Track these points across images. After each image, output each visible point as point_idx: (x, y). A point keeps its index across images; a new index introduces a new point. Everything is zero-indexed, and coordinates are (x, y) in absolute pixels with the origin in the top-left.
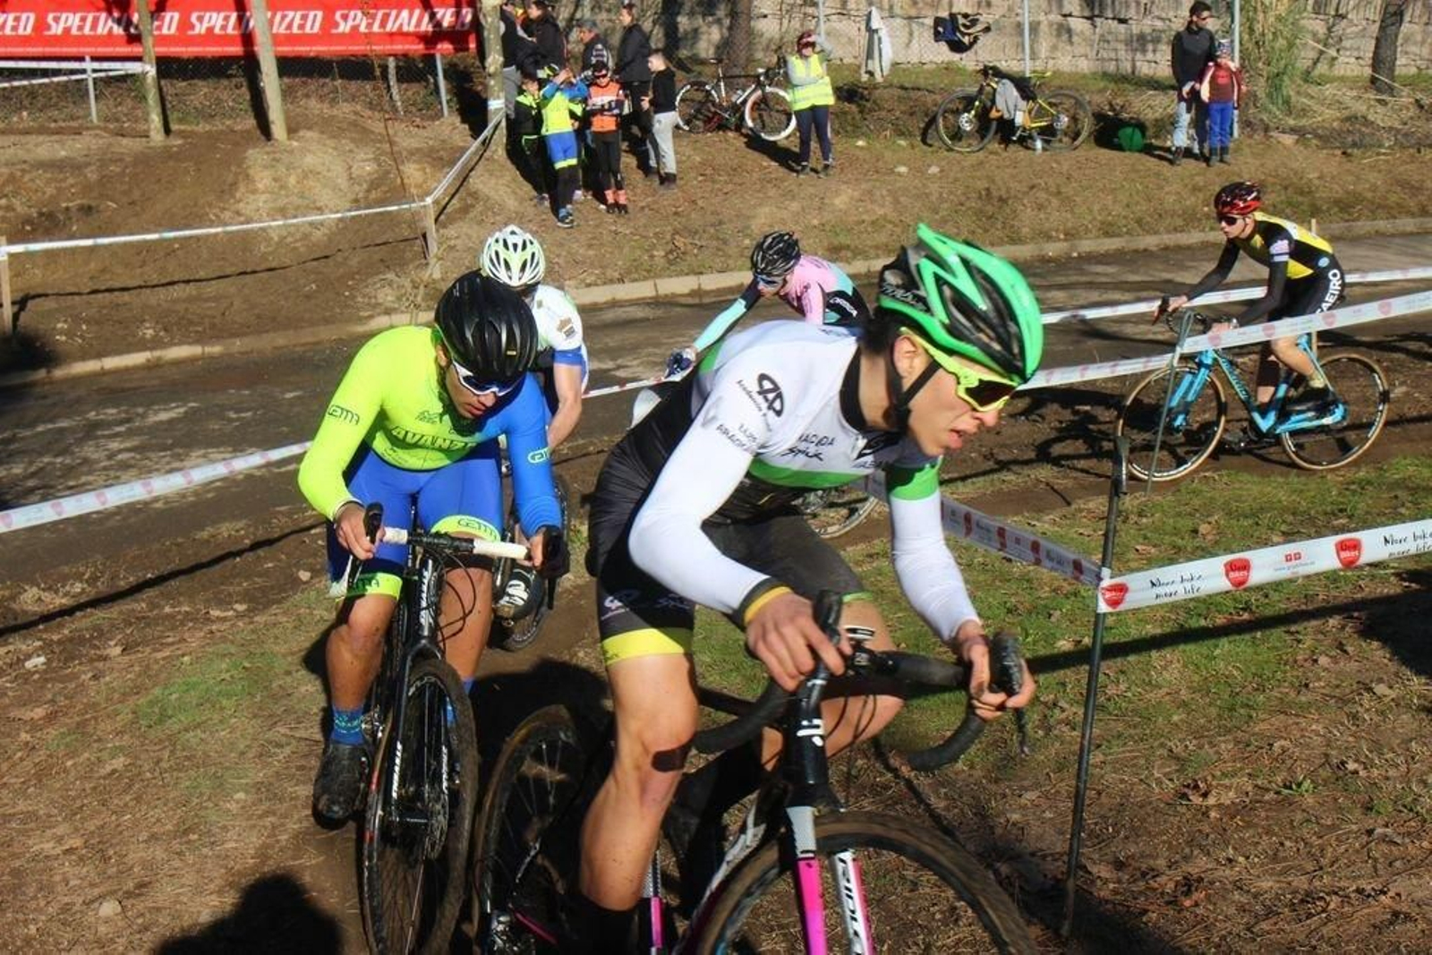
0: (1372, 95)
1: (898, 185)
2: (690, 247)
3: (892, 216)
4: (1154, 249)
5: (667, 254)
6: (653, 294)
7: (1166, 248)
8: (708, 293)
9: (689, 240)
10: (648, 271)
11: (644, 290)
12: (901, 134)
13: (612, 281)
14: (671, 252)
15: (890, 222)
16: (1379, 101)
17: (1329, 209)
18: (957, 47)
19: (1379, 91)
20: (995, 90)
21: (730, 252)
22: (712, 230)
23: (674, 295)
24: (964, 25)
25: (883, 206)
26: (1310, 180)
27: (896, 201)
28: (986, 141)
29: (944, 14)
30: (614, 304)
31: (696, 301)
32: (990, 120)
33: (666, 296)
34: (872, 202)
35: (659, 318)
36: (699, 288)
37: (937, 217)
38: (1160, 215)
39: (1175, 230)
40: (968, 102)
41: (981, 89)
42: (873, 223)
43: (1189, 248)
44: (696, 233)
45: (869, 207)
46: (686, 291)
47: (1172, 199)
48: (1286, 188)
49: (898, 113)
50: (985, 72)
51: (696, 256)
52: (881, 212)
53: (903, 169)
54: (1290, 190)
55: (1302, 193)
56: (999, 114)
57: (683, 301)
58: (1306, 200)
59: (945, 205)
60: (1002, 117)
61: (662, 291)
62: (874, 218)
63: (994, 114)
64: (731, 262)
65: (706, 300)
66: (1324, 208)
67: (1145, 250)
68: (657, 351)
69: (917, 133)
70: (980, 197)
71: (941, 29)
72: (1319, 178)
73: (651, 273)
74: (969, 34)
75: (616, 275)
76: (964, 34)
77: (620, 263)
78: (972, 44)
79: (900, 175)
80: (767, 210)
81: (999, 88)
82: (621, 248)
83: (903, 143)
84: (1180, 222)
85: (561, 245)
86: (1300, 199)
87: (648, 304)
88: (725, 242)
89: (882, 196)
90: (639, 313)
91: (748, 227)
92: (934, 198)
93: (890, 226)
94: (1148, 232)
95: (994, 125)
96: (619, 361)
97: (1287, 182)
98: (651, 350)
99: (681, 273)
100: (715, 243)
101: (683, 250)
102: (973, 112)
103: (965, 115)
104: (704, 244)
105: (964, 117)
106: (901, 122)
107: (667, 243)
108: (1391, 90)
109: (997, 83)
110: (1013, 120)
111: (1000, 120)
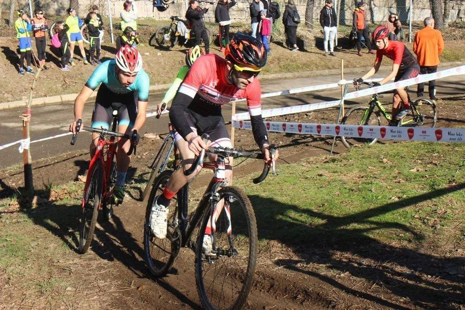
0: (306, 29)
1: (148, 59)
2: (71, 83)
5: (62, 86)
6: (60, 101)
9: (71, 80)
10: (55, 92)
11: (57, 99)
13: (41, 96)
14: (64, 85)
16: (308, 31)
18: (161, 9)
19: (308, 27)
20: (177, 25)
22: (79, 77)
23: (68, 101)
24: (165, 1)
26: (295, 57)
28: (174, 44)
30: (45, 105)
32: (176, 36)
33: (66, 101)
35: (68, 109)
37: (165, 71)
40: (166, 30)
41: (171, 25)
44: (73, 77)
48: (287, 60)
50: (172, 18)
51: (74, 86)
53: (148, 54)
54: (289, 61)
55: (292, 61)
56: (179, 34)
58: (294, 64)
59: (168, 67)
60: (180, 35)
61: (64, 100)
63: (177, 34)
66: (301, 66)
69: (148, 41)
70: (179, 63)
71: (156, 2)
72: (297, 56)
73: (57, 93)
74: (167, 4)
75: (43, 94)
76: (165, 4)
77: (44, 89)
78: (167, 8)
79: (147, 56)
81: (179, 25)
82: (43, 84)
83: (143, 45)
85: (18, 83)
86: (292, 63)
87: (60, 104)
90: (60, 108)
92: (163, 64)
95: (177, 38)
96: (61, 125)
97: (287, 58)
99: (69, 93)
100: (81, 81)
101: (68, 84)
102: (169, 33)
103: (166, 34)
104: (77, 81)
105: (166, 35)
106: (141, 37)
107: (62, 81)
108: (312, 27)
109: (177, 22)
110: (184, 36)
111: (179, 36)
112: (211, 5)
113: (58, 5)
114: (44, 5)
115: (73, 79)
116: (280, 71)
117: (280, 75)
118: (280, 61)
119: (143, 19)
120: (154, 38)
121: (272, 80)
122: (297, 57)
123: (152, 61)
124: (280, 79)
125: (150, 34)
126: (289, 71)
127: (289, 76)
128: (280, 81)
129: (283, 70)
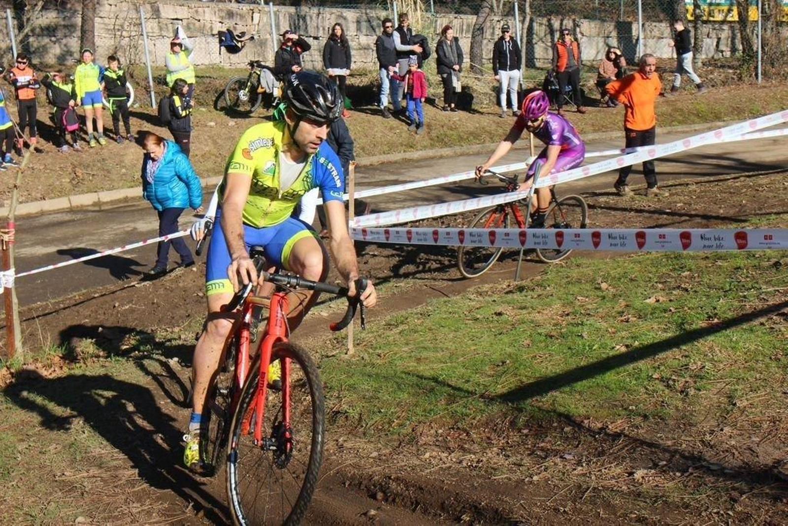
0: (472, 75)
1: (213, 133)
2: (86, 176)
3: (215, 151)
4: (376, 164)
5: (70, 182)
6: (68, 205)
7: (383, 163)
8: (106, 203)
9: (85, 171)
10: (59, 192)
11: (62, 203)
12: (202, 104)
13: (36, 199)
14: (73, 179)
15: (213, 155)
16: (476, 78)
17: (467, 138)
18: (233, 49)
19: (475, 72)
20: (259, 76)
21: (114, 177)
22: (99, 165)
23: (82, 205)
24: (238, 36)
25: (208, 145)
26: (455, 122)
27: (215, 143)
28: (256, 106)
29: (224, 30)
30: (42, 213)
31: (97, 208)
32: (258, 94)
33: (78, 207)
34: (200, 143)
35: (81, 219)
36: (99, 201)
38: (375, 145)
39: (384, 153)
40: (241, 84)
41: (251, 74)
42: (202, 156)
43: (396, 162)
44: (88, 166)
45: (198, 145)
46: (91, 203)
47: (379, 135)
48: (443, 127)
49: (198, 91)
50: (252, 64)
51: (91, 181)
52: (207, 149)
53: (212, 124)
54: (445, 128)
55: (451, 129)
56: (263, 90)
57: (90, 208)
58: (454, 133)
60: (265, 91)
61: (74, 204)
62: (203, 153)
63: (260, 90)
64: (115, 184)
65: (103, 208)
66: (465, 137)
67: (371, 165)
68: (93, 238)
69: (212, 103)
71: (223, 38)
72: (459, 120)
73: (62, 193)
74: (241, 42)
75: (39, 195)
76: (238, 41)
77: (40, 188)
78: (243, 47)
79: (211, 127)
80: (133, 150)
81: (262, 74)
82: (39, 178)
83: (204, 109)
84: (386, 148)
86: (451, 132)
87: (68, 212)
88: (109, 172)
89: (206, 140)
90: (67, 217)
91: (122, 162)
93: (213, 157)
94: (368, 155)
95: (260, 97)
97: (443, 124)
98: (88, 237)
99: (83, 192)
100: (102, 173)
101: (81, 177)
102: (247, 89)
103: (242, 91)
104: (95, 173)
105: (242, 93)
106: (201, 97)
107: (70, 174)
108: (481, 72)
109: (260, 71)
110: (272, 93)
111: (264, 93)
112: (316, 42)
113: (60, 46)
114: (38, 48)
115: (89, 169)
116: (432, 146)
117: (430, 153)
118: (431, 130)
119: (203, 67)
120: (223, 97)
121: (418, 161)
122: (458, 122)
123: (219, 135)
124: (432, 158)
125: (216, 92)
126: (446, 145)
127: (447, 153)
128: (433, 162)
129: (437, 144)
